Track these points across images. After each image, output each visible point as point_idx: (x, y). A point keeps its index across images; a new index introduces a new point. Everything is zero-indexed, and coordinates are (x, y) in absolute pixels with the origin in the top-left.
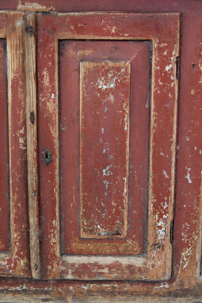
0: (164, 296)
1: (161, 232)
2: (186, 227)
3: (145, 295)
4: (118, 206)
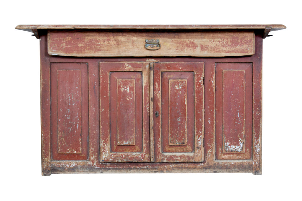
0: (202, 169)
1: (200, 142)
2: (209, 141)
3: (194, 169)
4: (183, 132)
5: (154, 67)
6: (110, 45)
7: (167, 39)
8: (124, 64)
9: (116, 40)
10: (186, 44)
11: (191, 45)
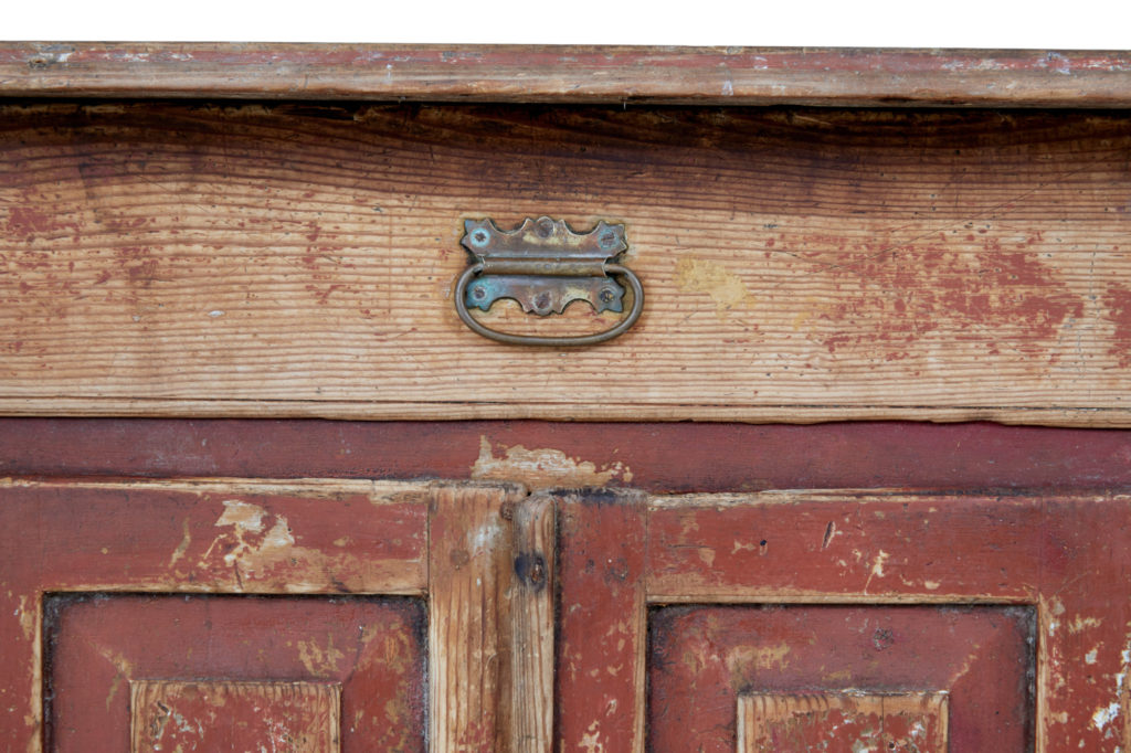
5: (560, 545)
6: (51, 280)
7: (713, 216)
8: (215, 505)
9: (114, 228)
10: (945, 284)
11: (994, 296)
